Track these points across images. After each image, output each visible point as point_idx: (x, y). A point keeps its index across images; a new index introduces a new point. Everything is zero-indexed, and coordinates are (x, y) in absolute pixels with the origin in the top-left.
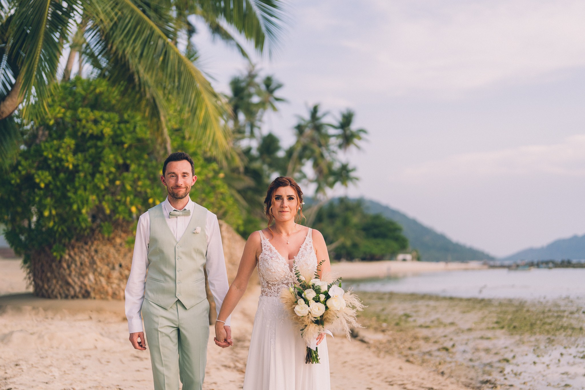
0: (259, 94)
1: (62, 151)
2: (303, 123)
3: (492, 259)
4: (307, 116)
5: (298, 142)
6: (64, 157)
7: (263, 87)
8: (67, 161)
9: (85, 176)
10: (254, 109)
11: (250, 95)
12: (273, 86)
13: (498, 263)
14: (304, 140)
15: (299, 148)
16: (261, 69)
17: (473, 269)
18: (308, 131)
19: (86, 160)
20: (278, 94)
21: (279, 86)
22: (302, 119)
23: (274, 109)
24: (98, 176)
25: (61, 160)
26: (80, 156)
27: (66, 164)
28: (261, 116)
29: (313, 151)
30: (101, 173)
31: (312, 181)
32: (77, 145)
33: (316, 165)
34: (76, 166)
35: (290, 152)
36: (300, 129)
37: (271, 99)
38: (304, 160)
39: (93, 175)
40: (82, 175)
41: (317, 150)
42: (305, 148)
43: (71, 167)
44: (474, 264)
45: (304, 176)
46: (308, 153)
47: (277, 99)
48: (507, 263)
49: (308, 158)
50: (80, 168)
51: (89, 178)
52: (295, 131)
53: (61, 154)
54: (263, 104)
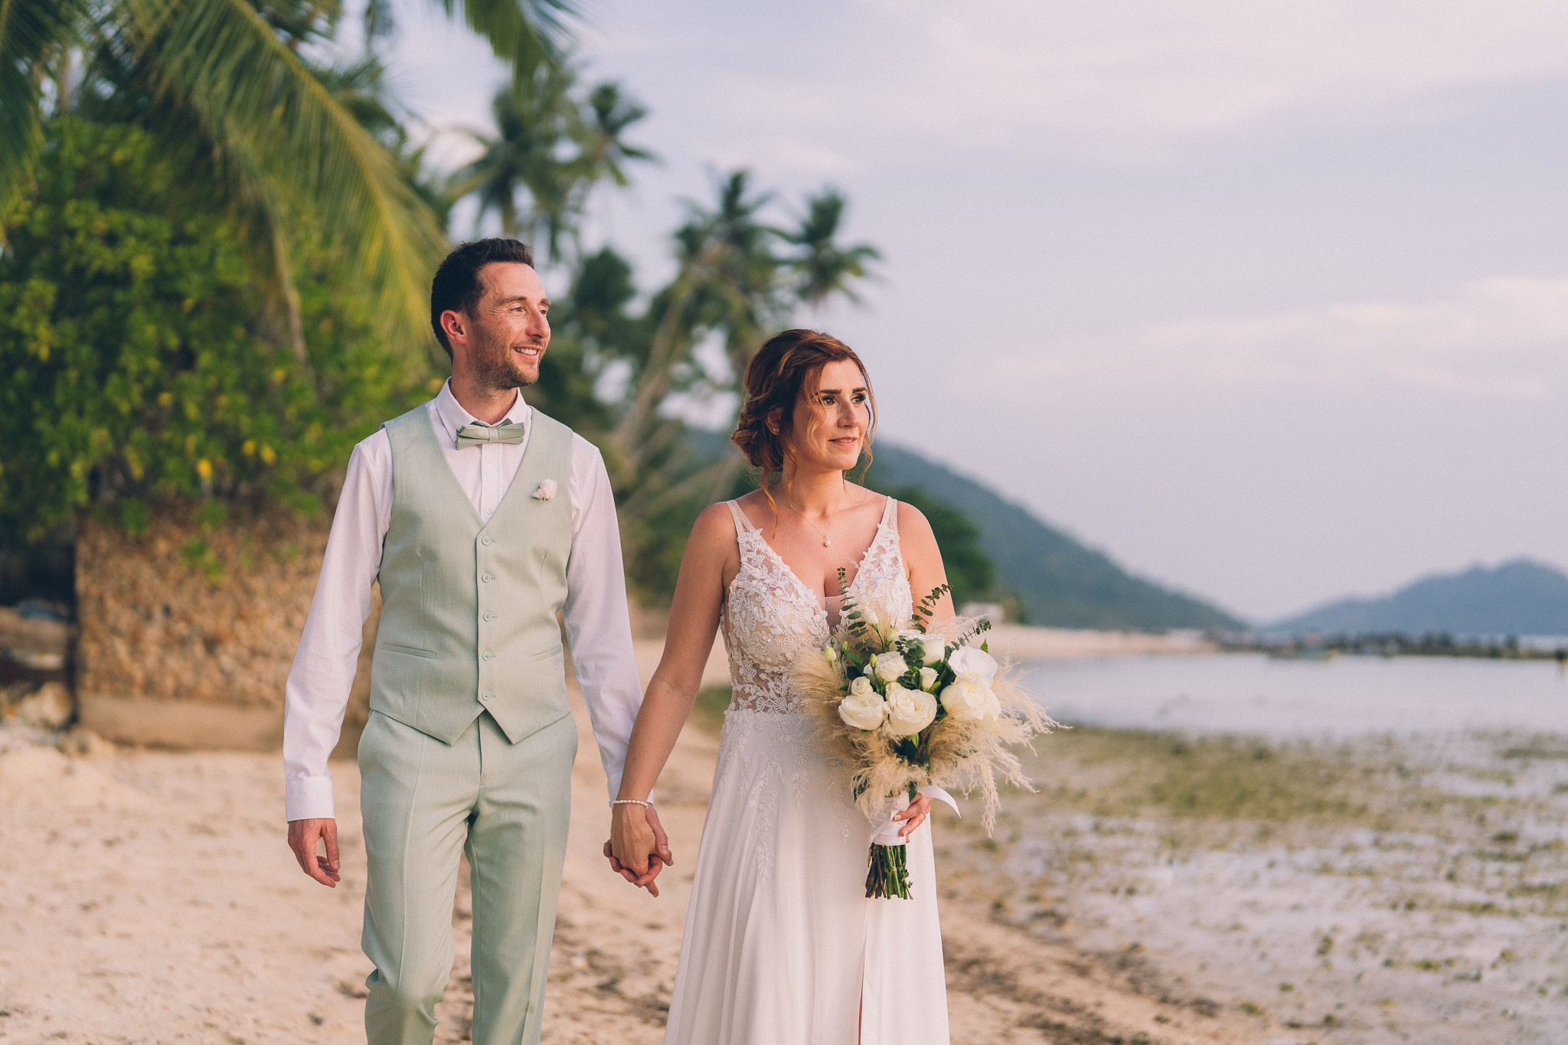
0: (576, 134)
1: (22, 311)
2: (699, 222)
3: (1236, 625)
4: (711, 202)
5: (683, 276)
6: (26, 327)
7: (589, 115)
8: (35, 338)
9: (82, 379)
10: (561, 178)
11: (550, 139)
12: (618, 112)
13: (1248, 637)
14: (702, 273)
15: (685, 295)
16: (585, 65)
17: (1174, 653)
18: (713, 247)
19: (82, 338)
20: (632, 135)
21: (636, 114)
22: (697, 210)
23: (620, 180)
24: (114, 379)
25: (18, 336)
26: (69, 326)
27: (32, 347)
28: (581, 198)
29: (725, 306)
30: (123, 372)
31: (720, 388)
32: (61, 297)
33: (734, 343)
34: (57, 354)
35: (662, 304)
36: (690, 240)
37: (611, 149)
38: (699, 329)
39: (102, 377)
40: (73, 375)
41: (737, 302)
42: (703, 294)
43: (44, 353)
44: (1182, 639)
45: (700, 375)
46: (709, 308)
47: (630, 153)
48: (1271, 638)
49: (713, 323)
50: (69, 357)
51: (91, 383)
52: (677, 245)
53: (20, 319)
54: (586, 166)
